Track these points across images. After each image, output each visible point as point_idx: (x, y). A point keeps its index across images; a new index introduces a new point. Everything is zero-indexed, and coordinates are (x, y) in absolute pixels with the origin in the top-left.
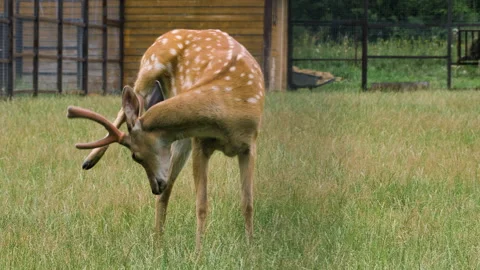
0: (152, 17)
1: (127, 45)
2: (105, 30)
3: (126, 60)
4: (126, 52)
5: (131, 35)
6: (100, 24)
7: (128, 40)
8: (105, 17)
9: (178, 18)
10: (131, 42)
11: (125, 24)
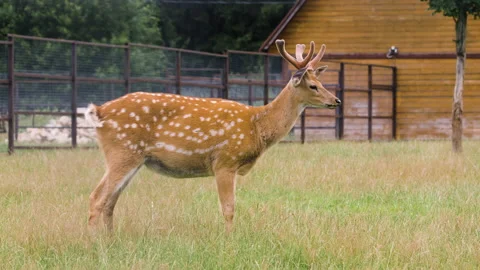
0: (418, 83)
1: (398, 104)
2: (370, 93)
3: (398, 116)
4: (398, 110)
5: (402, 97)
6: (366, 88)
7: (399, 101)
8: (370, 82)
9: (438, 82)
10: (402, 103)
11: (398, 89)
